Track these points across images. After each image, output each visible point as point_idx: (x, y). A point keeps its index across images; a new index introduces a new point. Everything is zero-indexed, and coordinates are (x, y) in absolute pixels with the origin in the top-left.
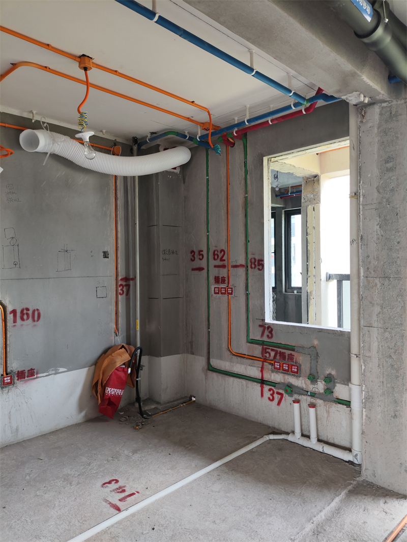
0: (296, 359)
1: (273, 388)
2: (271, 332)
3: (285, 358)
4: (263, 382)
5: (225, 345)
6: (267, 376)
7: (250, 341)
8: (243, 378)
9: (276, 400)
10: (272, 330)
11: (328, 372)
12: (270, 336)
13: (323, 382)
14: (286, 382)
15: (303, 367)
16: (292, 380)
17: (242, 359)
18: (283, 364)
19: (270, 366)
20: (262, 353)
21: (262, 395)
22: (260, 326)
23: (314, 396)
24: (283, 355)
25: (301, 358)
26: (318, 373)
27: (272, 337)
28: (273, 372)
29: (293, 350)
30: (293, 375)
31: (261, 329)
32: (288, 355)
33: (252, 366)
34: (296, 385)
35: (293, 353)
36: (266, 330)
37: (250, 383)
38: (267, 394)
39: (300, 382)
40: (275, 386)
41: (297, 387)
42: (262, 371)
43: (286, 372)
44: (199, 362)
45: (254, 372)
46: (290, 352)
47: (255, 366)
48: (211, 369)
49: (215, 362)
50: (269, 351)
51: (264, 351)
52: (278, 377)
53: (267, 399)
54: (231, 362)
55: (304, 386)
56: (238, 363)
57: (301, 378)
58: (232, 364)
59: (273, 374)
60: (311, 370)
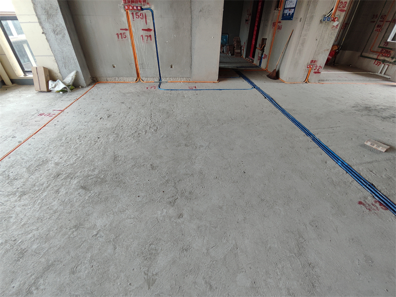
1: (379, 61)
2: (387, 44)
4: (377, 59)
5: (370, 49)
6: (379, 58)
7: (379, 47)
8: (370, 59)
9: (378, 65)
14: (384, 59)
15: (392, 55)
16: (387, 59)
17: (374, 53)
18: (386, 54)
19: (381, 55)
21: (374, 63)
22: (385, 42)
23: (390, 63)
24: (387, 51)
27: (387, 46)
32: (389, 51)
35: (391, 51)
37: (372, 60)
38: (376, 63)
41: (387, 61)
42: (378, 56)
43: (386, 56)
44: (359, 54)
45: (375, 57)
47: (376, 55)
48: (362, 56)
49: (364, 54)
50: (384, 50)
51: (382, 50)
52: (382, 58)
55: (389, 60)
56: (371, 54)
57: (389, 58)
58: (369, 54)
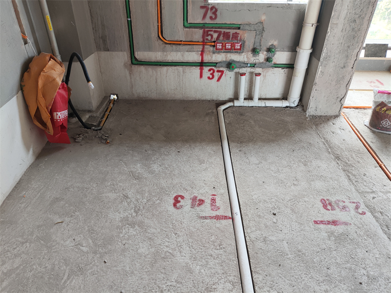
0: (241, 37)
1: (213, 68)
2: (215, 13)
3: (229, 37)
4: (202, 64)
5: (154, 34)
6: (207, 58)
7: (188, 25)
8: (178, 65)
9: (216, 77)
10: (216, 10)
11: (270, 44)
12: (214, 17)
13: (265, 53)
14: (228, 60)
15: (247, 43)
17: (178, 46)
18: (226, 44)
19: (212, 48)
20: (203, 37)
21: (201, 76)
22: (202, 7)
23: (254, 67)
24: (226, 36)
25: (245, 35)
26: (261, 46)
27: (216, 18)
28: (214, 53)
29: (239, 28)
30: (235, 52)
31: (203, 11)
32: (233, 34)
33: (191, 51)
34: (238, 61)
35: (238, 31)
36: (209, 11)
37: (187, 69)
38: (207, 74)
39: (242, 57)
40: (215, 66)
41: (239, 62)
42: (202, 55)
43: (228, 51)
44: (122, 57)
45: (195, 57)
46: (234, 31)
47: (194, 51)
48: (135, 61)
49: (140, 55)
50: (212, 33)
51: (206, 34)
52: (220, 57)
53: (207, 78)
54: (163, 51)
55: (246, 60)
56: (172, 51)
57: (243, 54)
58: (165, 53)
59: (214, 55)
60: (254, 45)
